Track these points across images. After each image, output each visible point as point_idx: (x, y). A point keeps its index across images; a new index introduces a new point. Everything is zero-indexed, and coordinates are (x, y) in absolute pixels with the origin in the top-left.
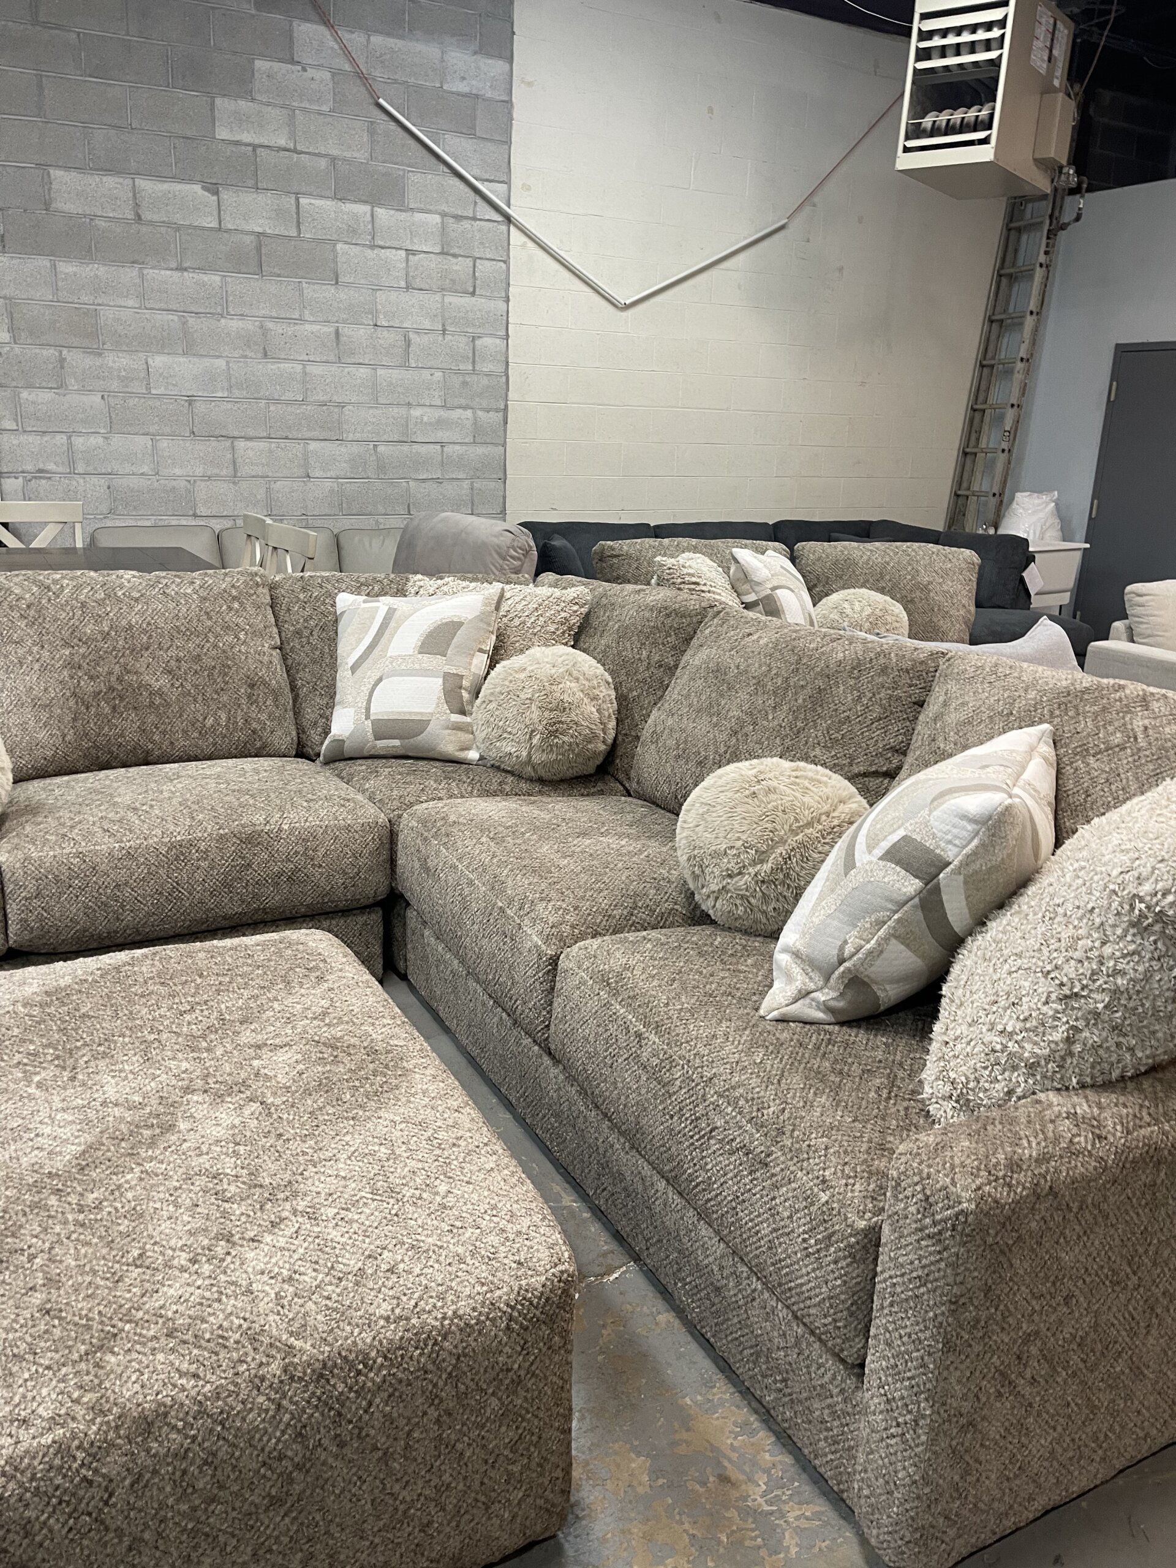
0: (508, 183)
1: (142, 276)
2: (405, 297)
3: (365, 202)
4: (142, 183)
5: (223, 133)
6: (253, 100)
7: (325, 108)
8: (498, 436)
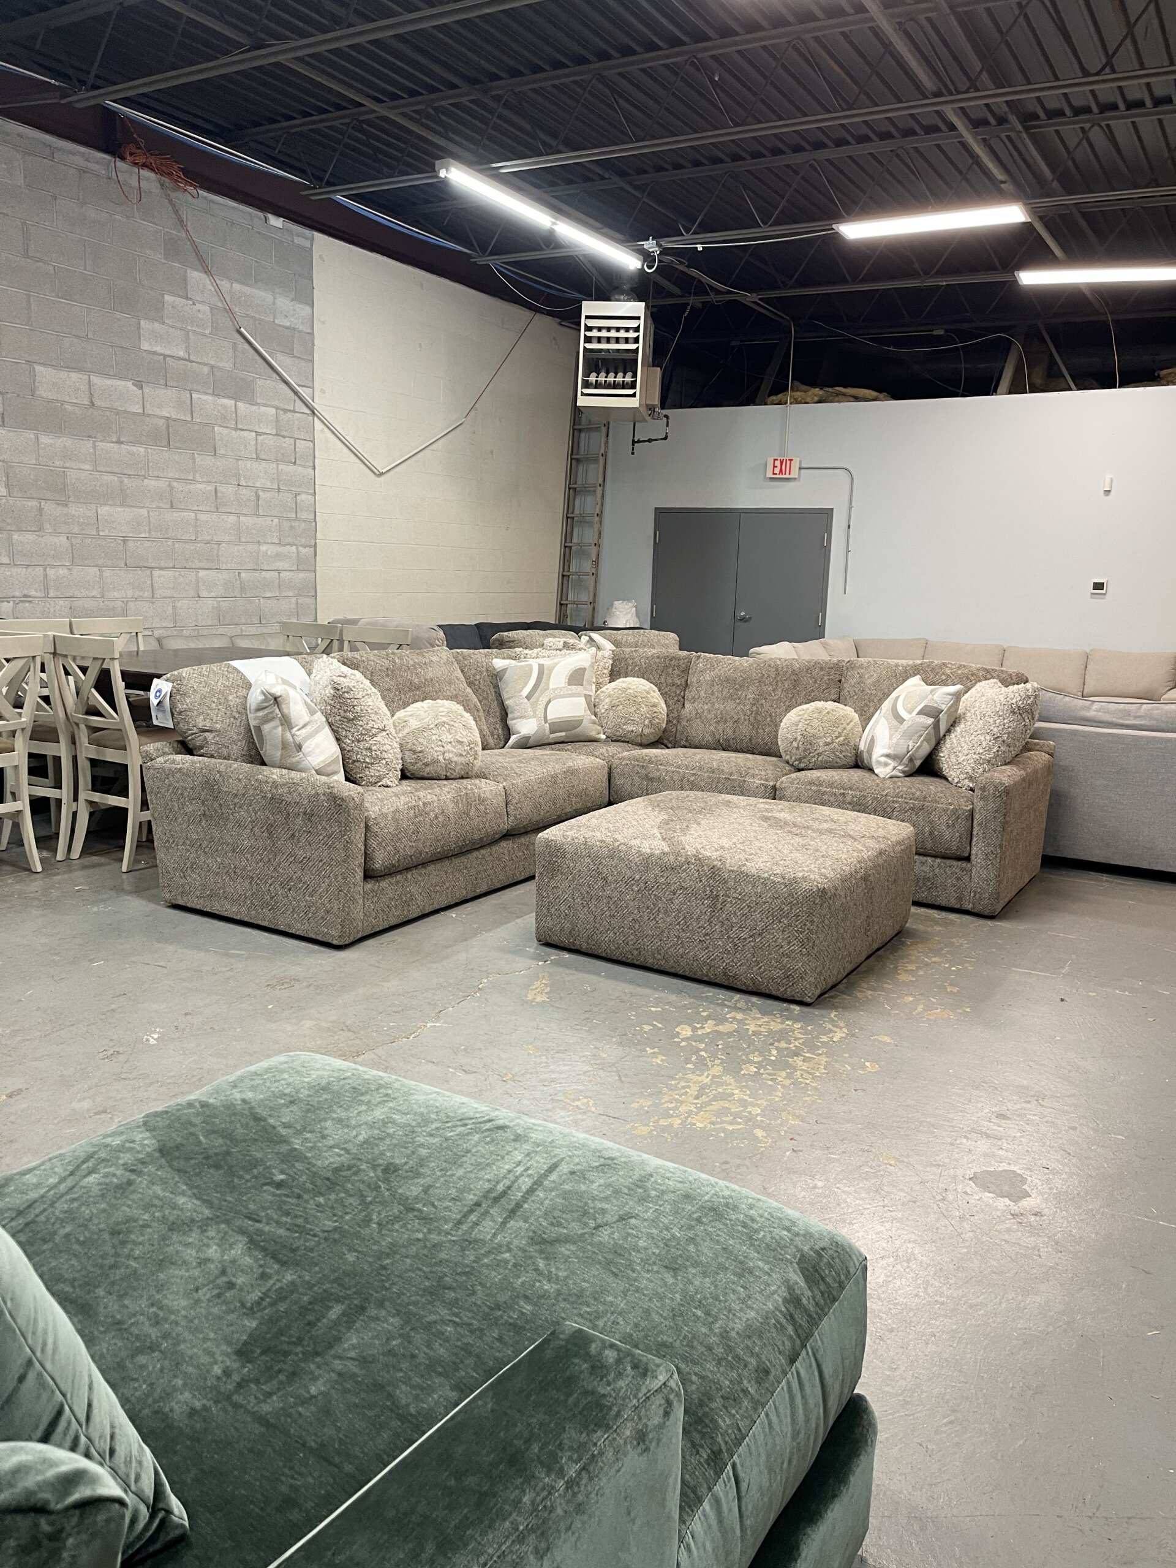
0: (313, 388)
1: (94, 447)
2: (255, 465)
3: (231, 398)
4: (95, 379)
5: (145, 346)
6: (163, 323)
7: (207, 332)
8: (308, 564)
